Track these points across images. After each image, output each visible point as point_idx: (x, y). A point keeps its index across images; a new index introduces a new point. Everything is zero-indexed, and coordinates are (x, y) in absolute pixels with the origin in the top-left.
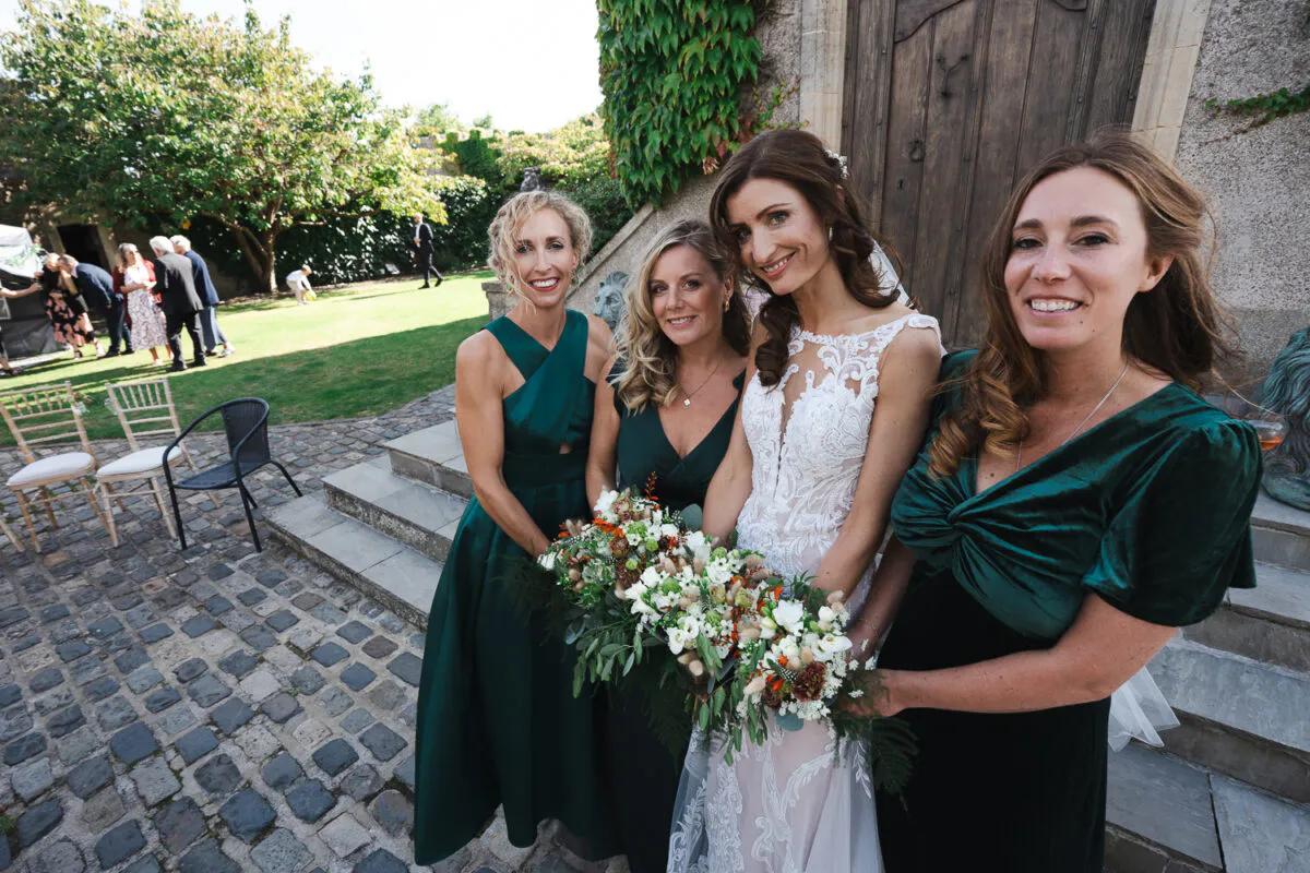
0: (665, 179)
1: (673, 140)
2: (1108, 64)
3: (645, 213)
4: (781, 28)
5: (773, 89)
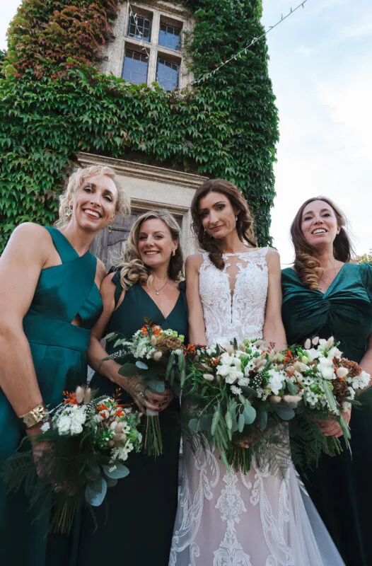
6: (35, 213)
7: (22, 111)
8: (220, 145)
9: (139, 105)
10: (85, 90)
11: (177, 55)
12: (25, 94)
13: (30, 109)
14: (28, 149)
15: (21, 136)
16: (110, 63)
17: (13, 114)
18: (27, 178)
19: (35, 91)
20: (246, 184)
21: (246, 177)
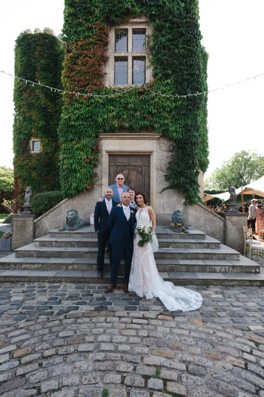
0: (75, 192)
1: (78, 186)
2: (146, 181)
3: (67, 199)
4: (98, 168)
5: (96, 178)
6: (86, 167)
7: (75, 121)
8: (167, 115)
9: (124, 102)
10: (98, 102)
11: (143, 55)
12: (75, 113)
13: (78, 119)
14: (79, 138)
15: (76, 133)
16: (108, 76)
17: (72, 124)
18: (82, 153)
19: (78, 109)
20: (182, 134)
21: (182, 130)
